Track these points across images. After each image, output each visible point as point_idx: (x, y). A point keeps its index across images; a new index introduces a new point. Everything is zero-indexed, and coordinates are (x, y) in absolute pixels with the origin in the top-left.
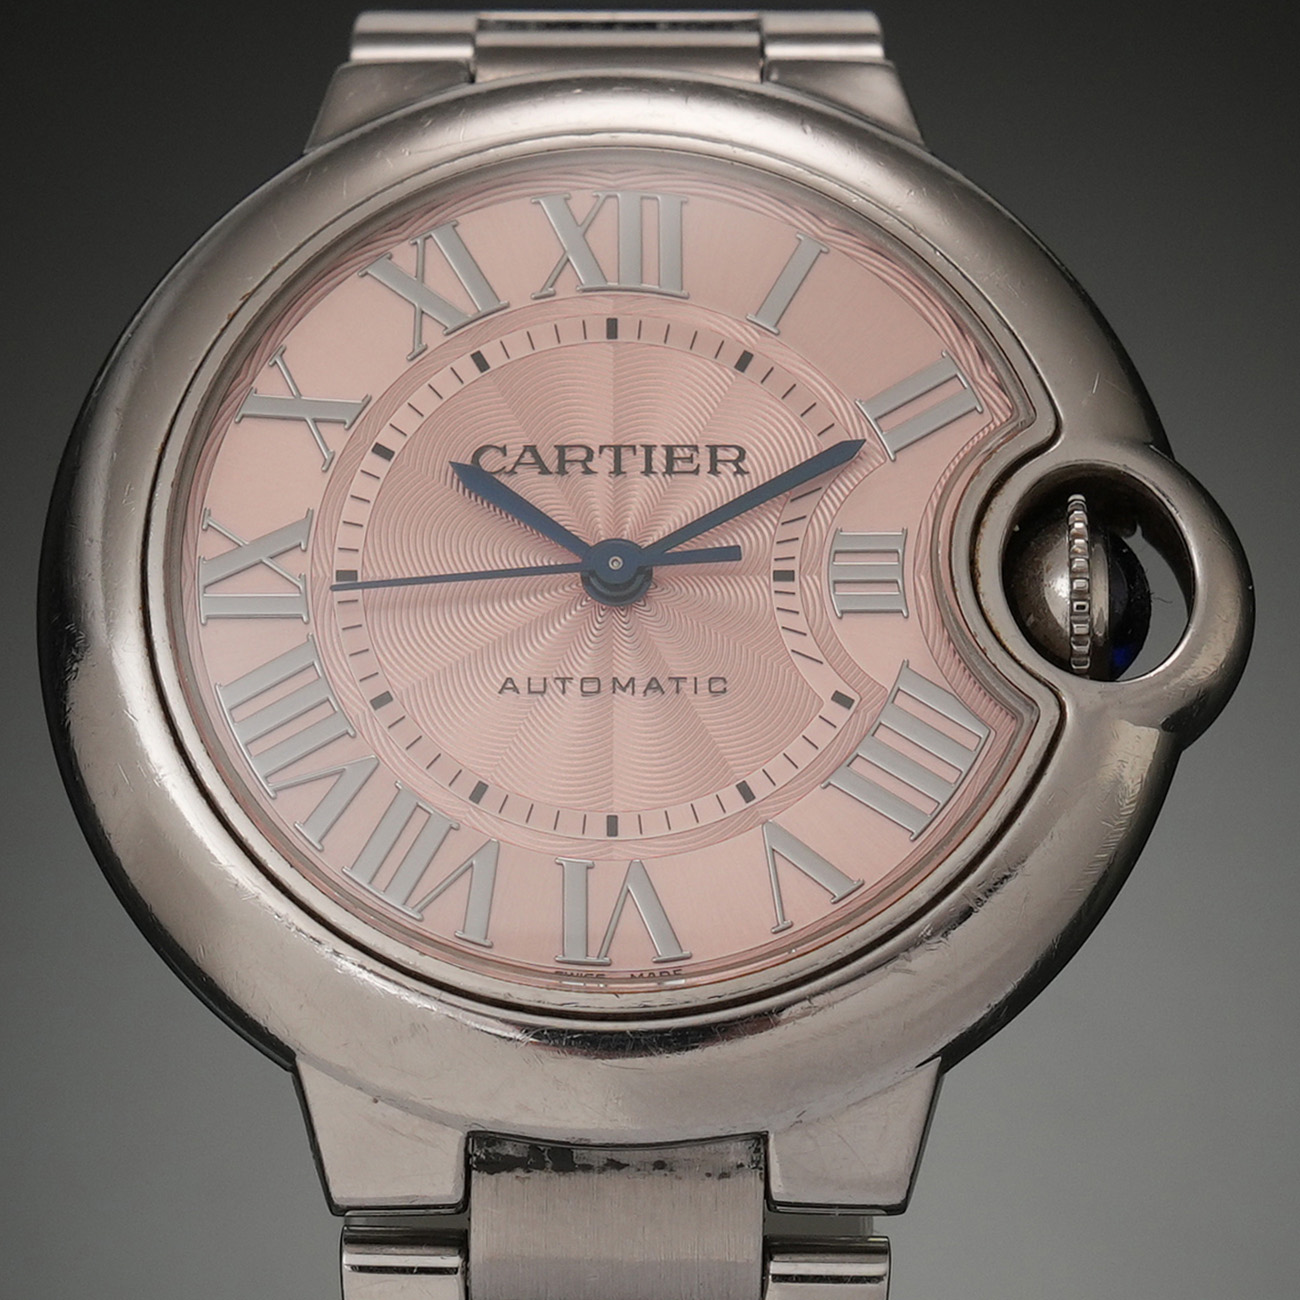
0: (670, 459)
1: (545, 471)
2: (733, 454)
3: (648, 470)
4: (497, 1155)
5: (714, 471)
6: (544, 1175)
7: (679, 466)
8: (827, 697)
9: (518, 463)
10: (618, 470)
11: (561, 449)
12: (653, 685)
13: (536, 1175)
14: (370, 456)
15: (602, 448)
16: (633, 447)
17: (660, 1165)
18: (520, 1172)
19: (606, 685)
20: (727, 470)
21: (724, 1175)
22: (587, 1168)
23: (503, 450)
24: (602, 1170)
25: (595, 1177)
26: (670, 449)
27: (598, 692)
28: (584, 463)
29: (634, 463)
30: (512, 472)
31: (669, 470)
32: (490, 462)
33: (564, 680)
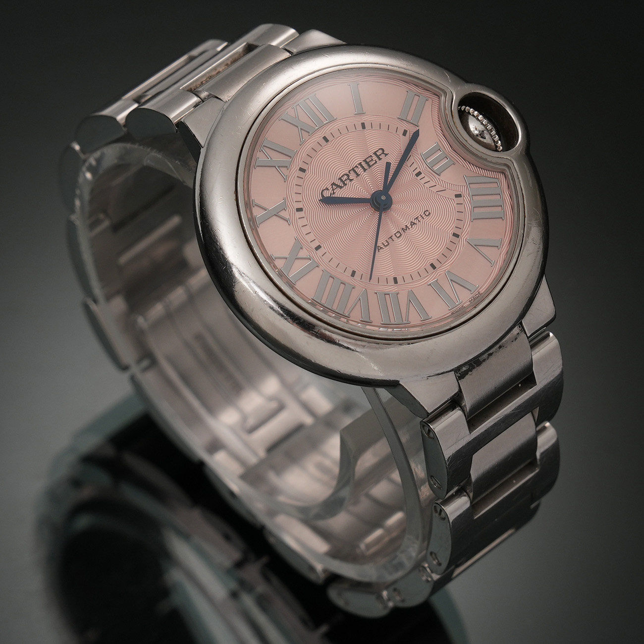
0: (367, 163)
1: (341, 187)
2: (381, 151)
3: (365, 170)
4: (462, 372)
5: (380, 159)
6: (476, 369)
7: (371, 163)
8: (454, 198)
9: (333, 190)
10: (358, 175)
11: (340, 179)
12: (413, 224)
13: (474, 371)
14: (297, 213)
15: (349, 172)
16: (356, 166)
17: (500, 347)
18: (470, 373)
19: (402, 232)
20: (382, 156)
21: (516, 339)
22: (484, 360)
23: (327, 189)
24: (488, 358)
25: (487, 361)
26: (365, 161)
27: (401, 235)
28: (348, 179)
29: (359, 170)
30: (334, 193)
31: (370, 166)
32: (327, 194)
33: (391, 237)
